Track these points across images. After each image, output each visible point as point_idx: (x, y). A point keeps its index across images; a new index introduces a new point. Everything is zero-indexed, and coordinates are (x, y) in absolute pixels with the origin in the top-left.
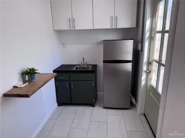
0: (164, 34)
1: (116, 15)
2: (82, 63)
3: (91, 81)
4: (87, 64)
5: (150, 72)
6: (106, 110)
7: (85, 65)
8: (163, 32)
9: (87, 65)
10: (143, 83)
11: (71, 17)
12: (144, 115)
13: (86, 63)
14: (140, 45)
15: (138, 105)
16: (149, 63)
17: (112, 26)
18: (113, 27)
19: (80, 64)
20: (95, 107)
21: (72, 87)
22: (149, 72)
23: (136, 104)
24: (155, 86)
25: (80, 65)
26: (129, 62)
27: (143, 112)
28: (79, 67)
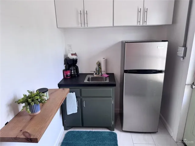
1: (146, 7)
3: (110, 97)
11: (82, 10)
14: (183, 50)
17: (140, 22)
18: (141, 24)
21: (85, 106)
25: (92, 74)
26: (160, 72)
27: (181, 139)
28: (92, 78)
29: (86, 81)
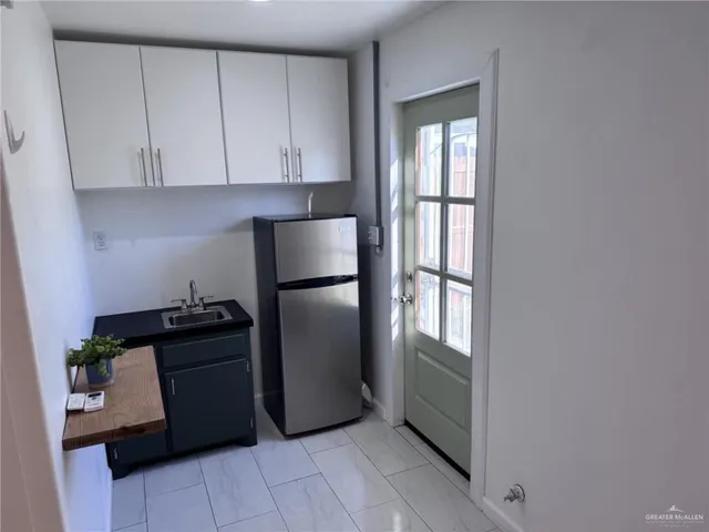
0: (447, 206)
1: (297, 145)
2: (184, 301)
3: (240, 356)
4: (206, 301)
5: (411, 301)
6: (296, 443)
7: (196, 306)
8: (445, 200)
9: (206, 306)
10: (395, 332)
12: (407, 423)
13: (202, 299)
14: (375, 232)
15: (381, 401)
16: (407, 278)
17: (287, 176)
18: (291, 181)
19: (179, 304)
20: (256, 444)
21: (174, 393)
22: (408, 301)
23: (376, 401)
24: (436, 335)
25: (178, 308)
26: (349, 279)
27: (402, 418)
28: (178, 318)
29: (168, 326)
